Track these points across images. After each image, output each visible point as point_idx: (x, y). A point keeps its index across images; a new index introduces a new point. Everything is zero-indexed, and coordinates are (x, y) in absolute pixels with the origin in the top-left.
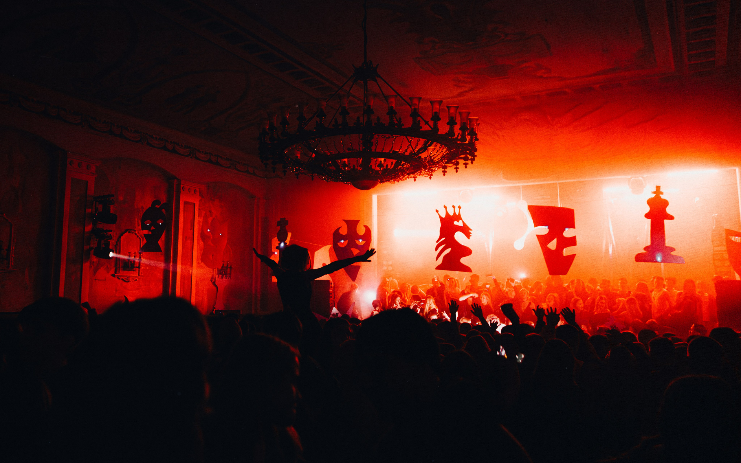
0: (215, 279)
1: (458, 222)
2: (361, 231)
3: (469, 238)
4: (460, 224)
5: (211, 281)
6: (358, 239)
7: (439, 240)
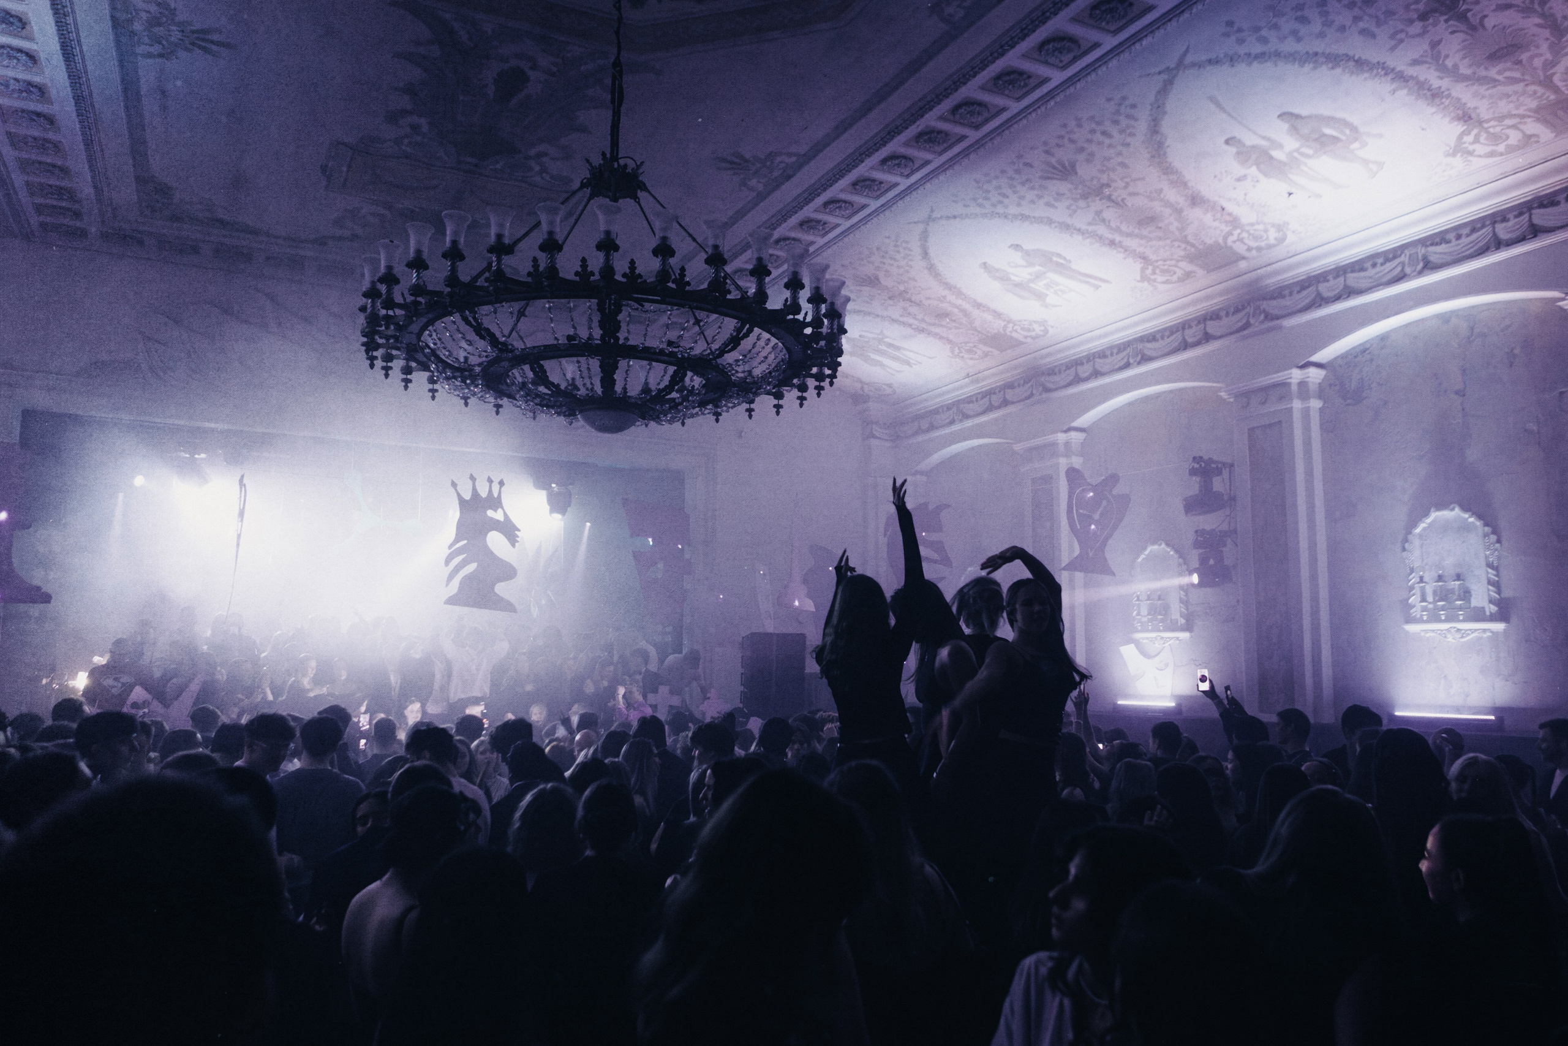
1: (495, 512)
3: (513, 545)
4: (498, 515)
7: (454, 545)
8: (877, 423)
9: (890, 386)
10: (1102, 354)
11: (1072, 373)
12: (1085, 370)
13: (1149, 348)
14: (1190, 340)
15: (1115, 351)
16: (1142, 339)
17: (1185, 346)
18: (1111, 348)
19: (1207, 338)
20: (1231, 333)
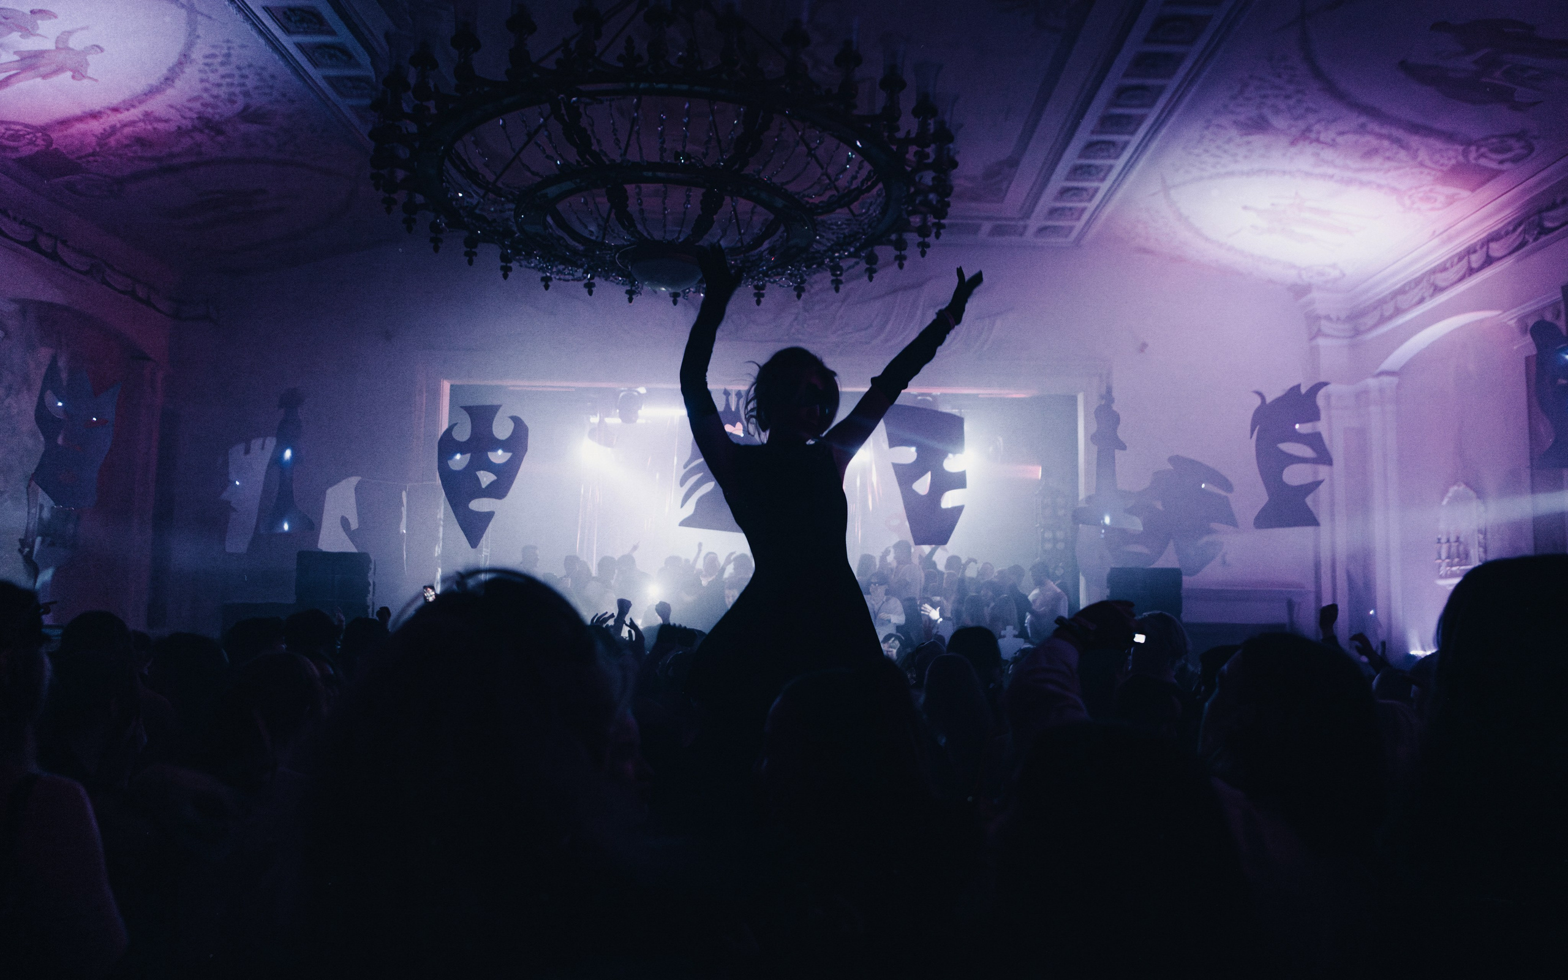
0: (32, 548)
1: (734, 426)
2: (502, 429)
5: (21, 551)
6: (495, 450)
8: (1328, 318)
9: (1334, 266)
10: (1402, 291)
11: (1377, 314)
12: (1389, 309)
13: (1441, 279)
14: (1474, 265)
15: (1413, 285)
16: (1434, 271)
17: (1471, 271)
18: (1410, 282)
19: (1489, 261)
20: (1510, 253)
